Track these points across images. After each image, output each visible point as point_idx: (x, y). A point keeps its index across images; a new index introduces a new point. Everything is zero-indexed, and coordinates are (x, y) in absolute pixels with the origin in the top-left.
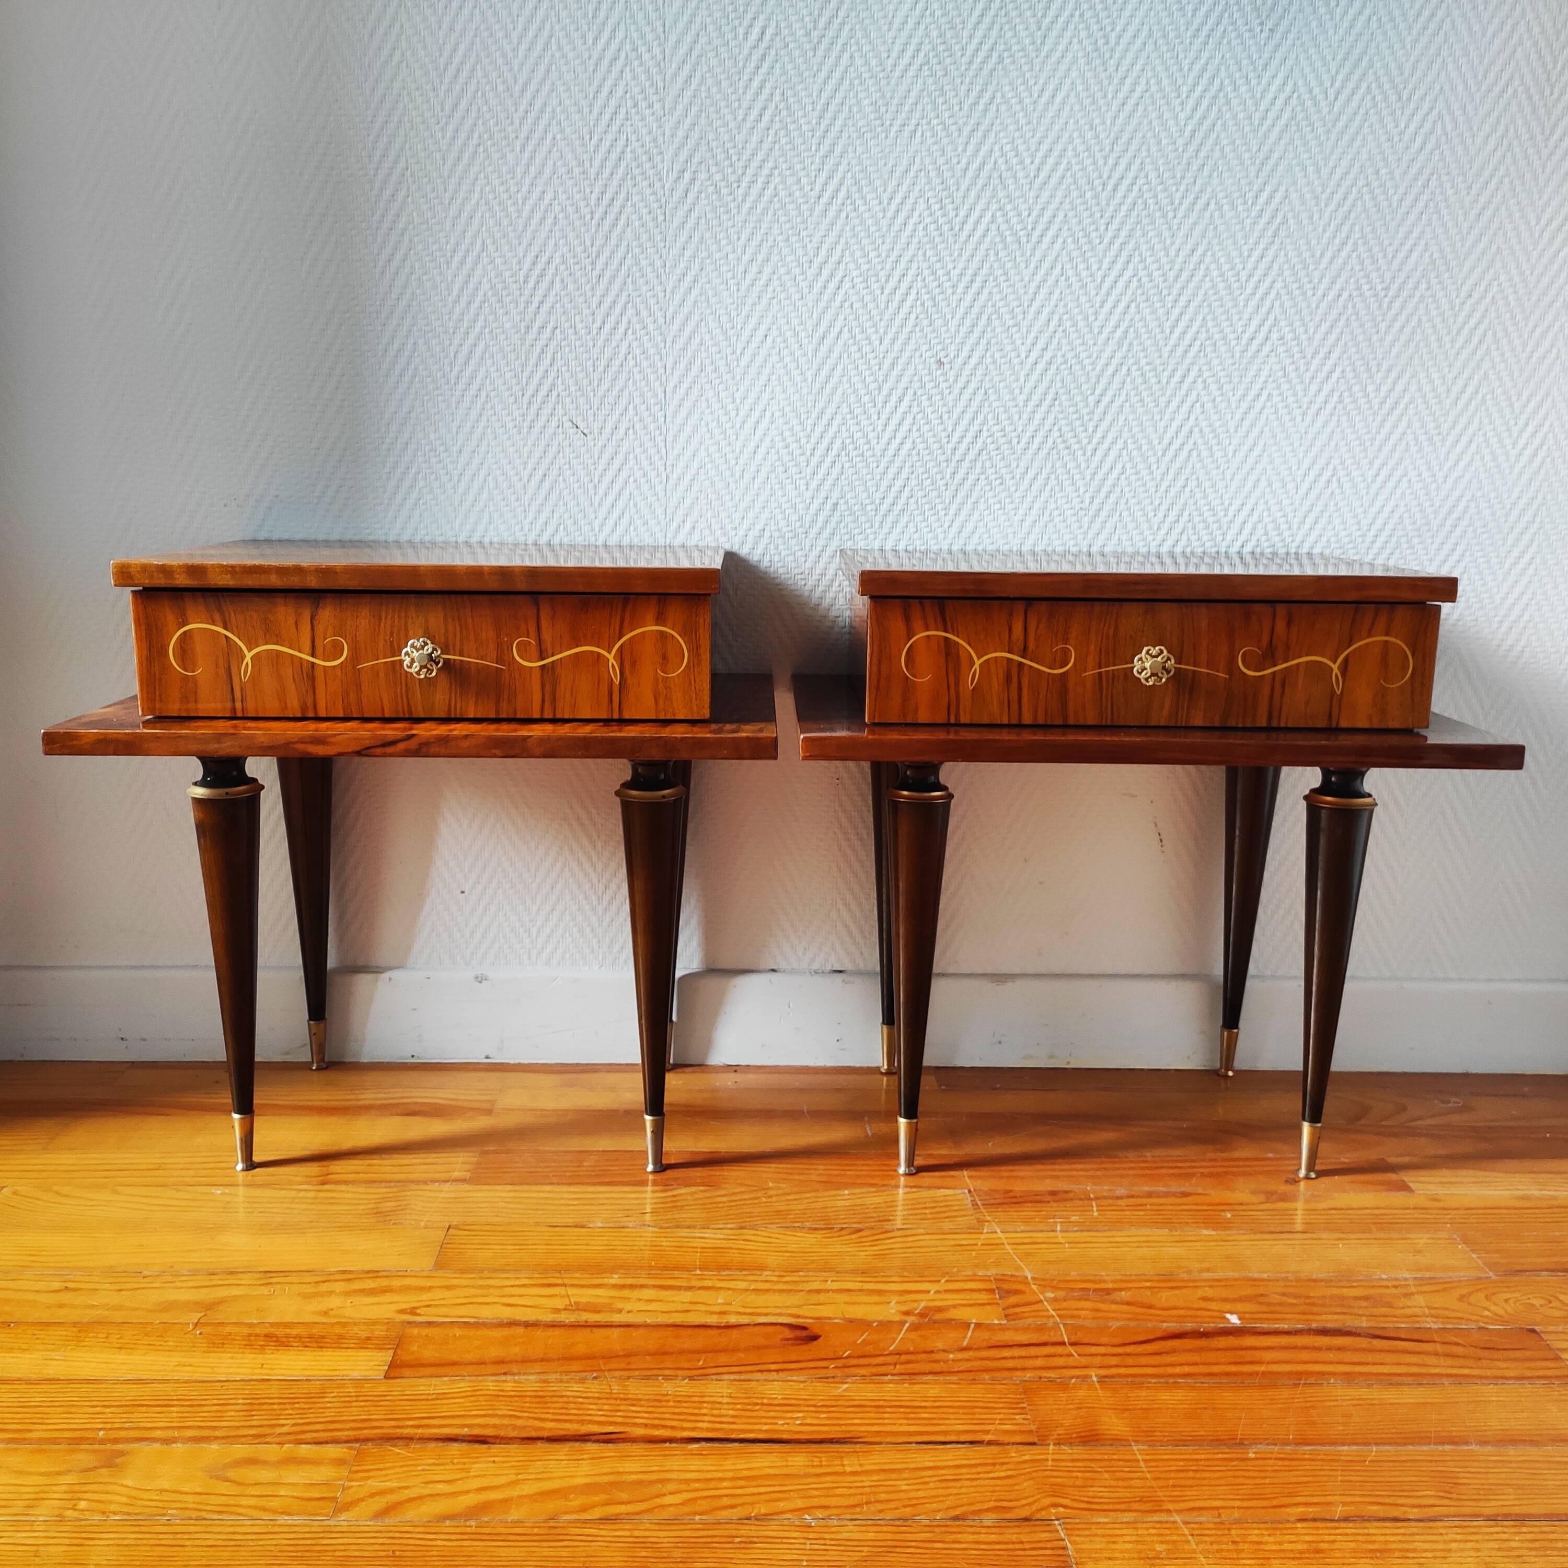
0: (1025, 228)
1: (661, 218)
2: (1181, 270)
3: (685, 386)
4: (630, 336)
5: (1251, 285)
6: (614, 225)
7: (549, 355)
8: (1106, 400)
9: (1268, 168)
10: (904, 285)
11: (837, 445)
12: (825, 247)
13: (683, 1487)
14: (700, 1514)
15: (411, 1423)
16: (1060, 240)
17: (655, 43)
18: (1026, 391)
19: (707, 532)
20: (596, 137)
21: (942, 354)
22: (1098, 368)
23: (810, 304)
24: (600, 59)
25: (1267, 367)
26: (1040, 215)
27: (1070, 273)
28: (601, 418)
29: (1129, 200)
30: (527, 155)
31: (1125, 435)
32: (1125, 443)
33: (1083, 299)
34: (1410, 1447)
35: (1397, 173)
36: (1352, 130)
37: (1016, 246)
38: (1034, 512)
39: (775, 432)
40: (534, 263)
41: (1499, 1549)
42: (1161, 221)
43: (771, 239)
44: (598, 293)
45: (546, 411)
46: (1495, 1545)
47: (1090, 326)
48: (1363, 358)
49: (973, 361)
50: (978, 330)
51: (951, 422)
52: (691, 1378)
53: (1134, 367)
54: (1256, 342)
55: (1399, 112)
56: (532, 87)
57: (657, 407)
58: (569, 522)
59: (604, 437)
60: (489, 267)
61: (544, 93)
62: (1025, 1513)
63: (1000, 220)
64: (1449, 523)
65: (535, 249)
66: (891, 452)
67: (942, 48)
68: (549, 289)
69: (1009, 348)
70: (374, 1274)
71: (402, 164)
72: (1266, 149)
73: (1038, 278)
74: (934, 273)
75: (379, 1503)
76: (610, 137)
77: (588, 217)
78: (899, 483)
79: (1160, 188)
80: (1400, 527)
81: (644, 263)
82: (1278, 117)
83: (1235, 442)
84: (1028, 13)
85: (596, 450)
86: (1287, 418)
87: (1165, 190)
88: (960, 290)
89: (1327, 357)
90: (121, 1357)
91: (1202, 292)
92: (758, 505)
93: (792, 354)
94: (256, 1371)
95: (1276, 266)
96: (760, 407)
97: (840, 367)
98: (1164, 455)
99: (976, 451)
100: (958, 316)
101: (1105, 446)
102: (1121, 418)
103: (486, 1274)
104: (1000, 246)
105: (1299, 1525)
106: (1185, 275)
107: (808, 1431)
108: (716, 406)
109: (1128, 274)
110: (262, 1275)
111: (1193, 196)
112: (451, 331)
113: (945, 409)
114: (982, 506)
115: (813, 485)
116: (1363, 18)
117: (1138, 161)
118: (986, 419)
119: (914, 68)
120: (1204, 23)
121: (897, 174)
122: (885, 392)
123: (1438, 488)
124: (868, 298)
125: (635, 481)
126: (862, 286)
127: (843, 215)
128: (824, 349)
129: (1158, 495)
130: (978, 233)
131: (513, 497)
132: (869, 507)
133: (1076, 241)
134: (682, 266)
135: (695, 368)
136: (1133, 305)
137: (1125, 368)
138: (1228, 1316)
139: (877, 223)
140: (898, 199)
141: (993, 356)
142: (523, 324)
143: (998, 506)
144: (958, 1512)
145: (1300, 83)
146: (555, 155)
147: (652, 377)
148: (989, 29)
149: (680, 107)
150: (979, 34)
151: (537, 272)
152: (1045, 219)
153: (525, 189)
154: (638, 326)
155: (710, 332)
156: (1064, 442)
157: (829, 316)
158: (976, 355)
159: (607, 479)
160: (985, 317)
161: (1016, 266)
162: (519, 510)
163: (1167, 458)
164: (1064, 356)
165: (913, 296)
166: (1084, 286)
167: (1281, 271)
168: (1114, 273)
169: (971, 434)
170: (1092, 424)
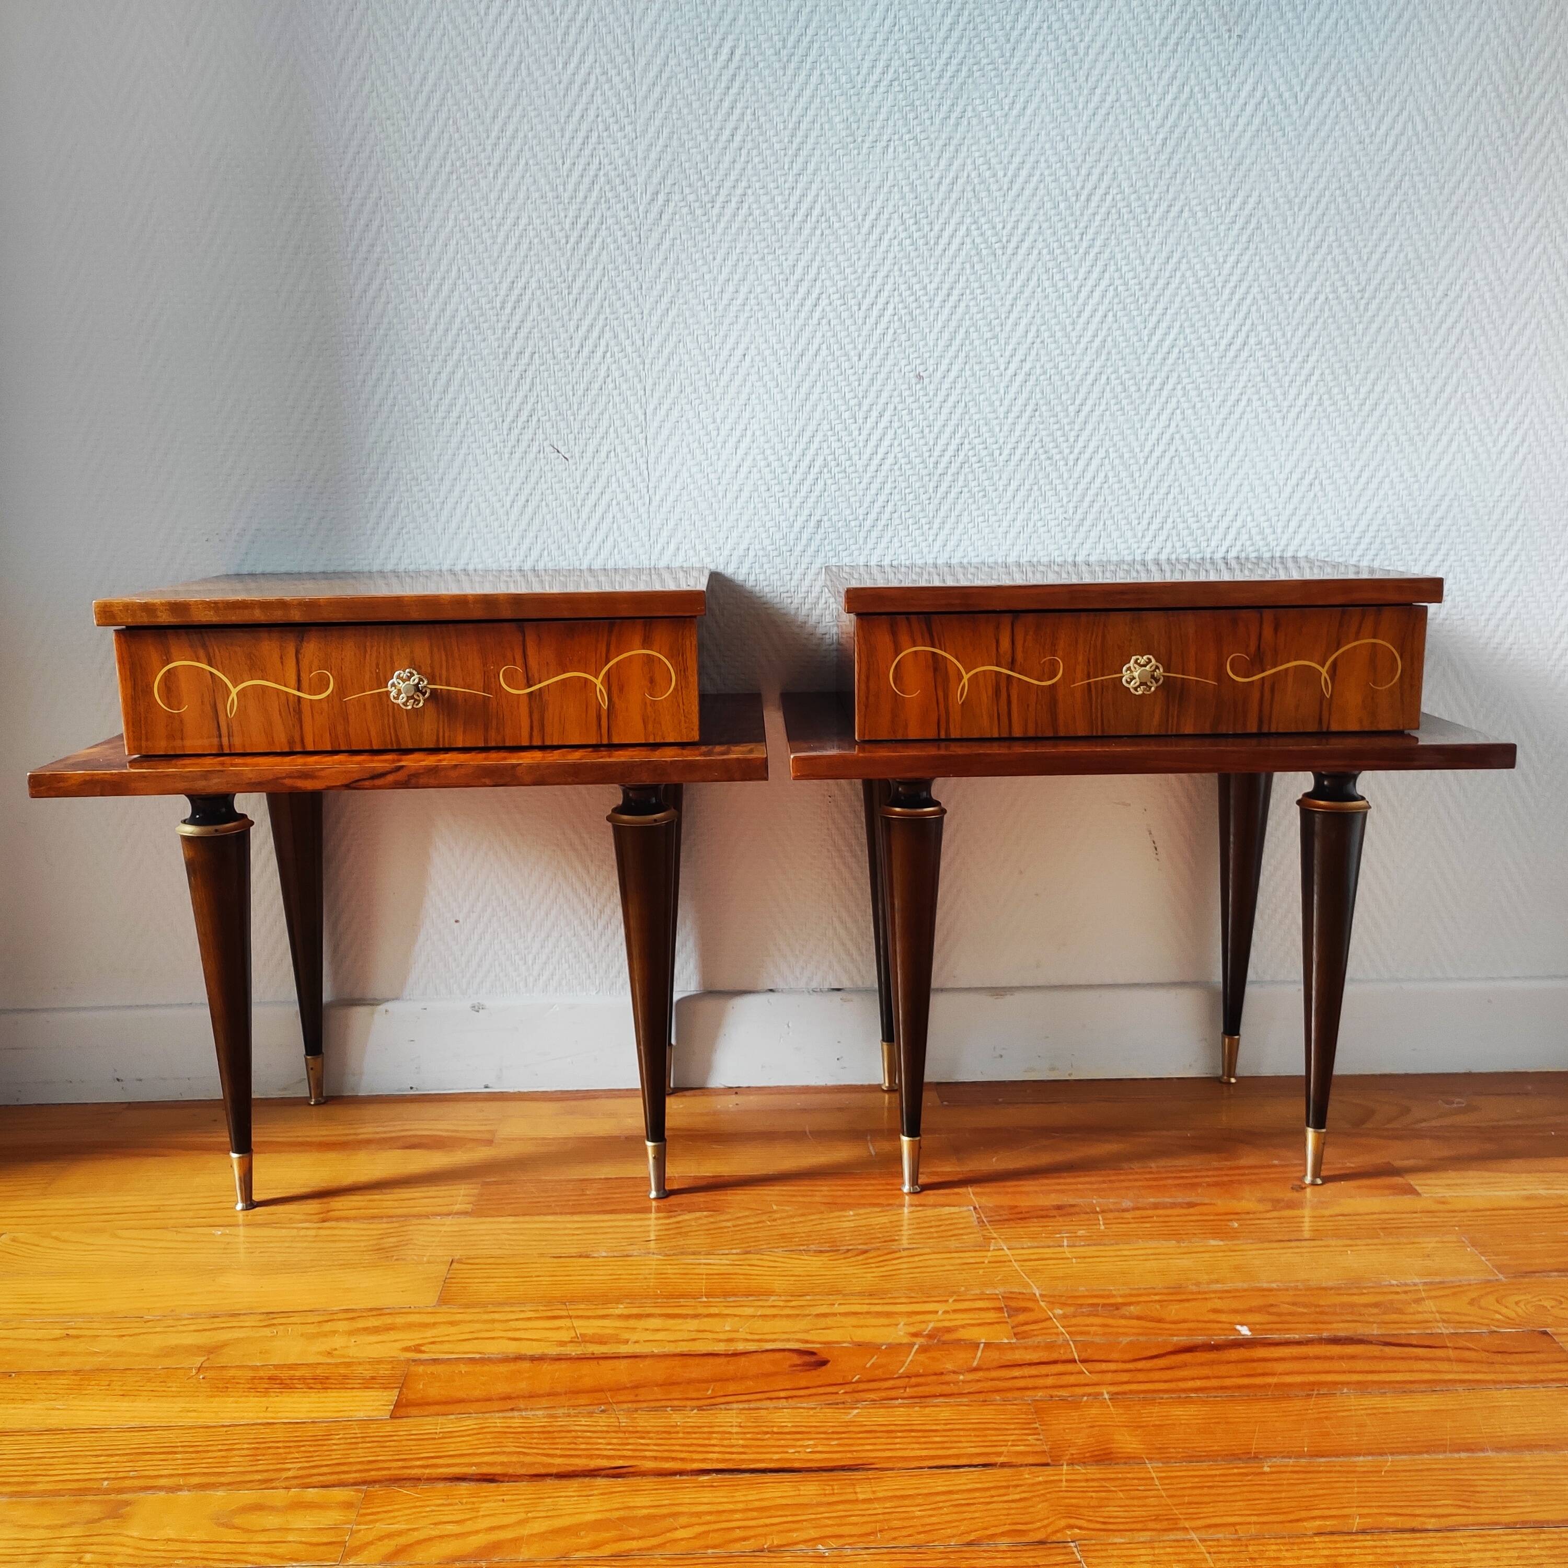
0: (1000, 241)
1: (636, 240)
2: (1157, 278)
3: (665, 407)
4: (609, 359)
5: (1227, 291)
6: (590, 249)
7: (528, 380)
8: (1086, 409)
9: (1240, 174)
10: (881, 301)
11: (819, 462)
12: (801, 264)
13: (694, 1520)
14: (714, 1547)
15: (418, 1463)
16: (1035, 252)
17: (626, 66)
18: (1006, 402)
19: (691, 553)
20: (568, 162)
21: (921, 368)
22: (1078, 378)
23: (788, 322)
24: (571, 83)
25: (1246, 373)
26: (1015, 227)
27: (1047, 284)
28: (582, 442)
29: (1103, 210)
30: (500, 181)
31: (1107, 443)
32: (1107, 451)
33: (1060, 309)
34: (1426, 1456)
35: (1370, 174)
36: (1323, 134)
37: (992, 258)
38: (1018, 523)
39: (756, 451)
40: (511, 289)
41: (1519, 1558)
42: (1136, 229)
43: (746, 258)
44: (576, 317)
45: (526, 437)
46: (1515, 1554)
47: (1067, 336)
48: (1340, 361)
49: (953, 374)
50: (957, 342)
51: (933, 435)
52: (700, 1408)
53: (1113, 376)
54: (1234, 348)
55: (1369, 115)
56: (503, 114)
57: (638, 430)
58: (553, 547)
60: (466, 294)
61: (515, 119)
62: (1039, 1536)
63: (975, 233)
64: (1432, 522)
65: (511, 275)
66: (873, 468)
67: (911, 63)
68: (526, 315)
69: (988, 360)
70: (378, 1312)
71: (375, 194)
72: (1238, 154)
73: (1015, 290)
74: (910, 288)
75: (388, 1546)
76: (582, 161)
77: (563, 241)
78: (882, 498)
79: (1133, 197)
80: (1383, 528)
81: (620, 285)
82: (1249, 124)
83: (1216, 447)
84: (997, 26)
85: (578, 474)
86: (1267, 422)
87: (1139, 198)
88: (937, 304)
89: (1305, 361)
90: (124, 1405)
91: (1178, 299)
92: (742, 524)
93: (771, 372)
94: (261, 1415)
95: (1251, 272)
96: (741, 427)
97: (819, 384)
98: (1146, 463)
99: (958, 464)
100: (936, 330)
101: (1087, 455)
102: (1102, 427)
103: (491, 1308)
104: (976, 259)
105: (1316, 1539)
106: (1161, 283)
107: (819, 1459)
108: (697, 427)
109: (1104, 283)
110: (262, 1317)
111: (1166, 204)
112: (429, 359)
113: (925, 423)
114: (965, 518)
115: (796, 503)
116: (1330, 22)
117: (1111, 171)
118: (966, 431)
119: (885, 83)
120: (1171, 32)
121: (871, 190)
122: (865, 408)
123: (1420, 489)
124: (845, 315)
125: (618, 504)
126: (839, 302)
127: (818, 232)
128: (803, 366)
129: (1141, 503)
130: (954, 247)
131: (496, 524)
132: (853, 524)
133: (1051, 252)
134: (659, 287)
135: (675, 389)
136: (1110, 314)
137: (1104, 377)
138: (1238, 1327)
139: (852, 240)
140: (872, 216)
141: (972, 369)
142: (501, 350)
143: (981, 519)
144: (972, 1537)
145: (1270, 88)
146: (528, 180)
147: (632, 400)
148: (958, 43)
149: (652, 130)
150: (948, 48)
151: (513, 298)
152: (1020, 231)
153: (499, 215)
154: (616, 349)
155: (688, 352)
156: (1046, 452)
157: (806, 334)
158: (956, 368)
159: (590, 502)
160: (962, 331)
161: (992, 278)
162: (503, 536)
163: (1149, 466)
164: (1042, 367)
165: (890, 311)
166: (1061, 297)
167: (1257, 276)
168: (1090, 283)
169: (952, 448)
170: (1073, 433)
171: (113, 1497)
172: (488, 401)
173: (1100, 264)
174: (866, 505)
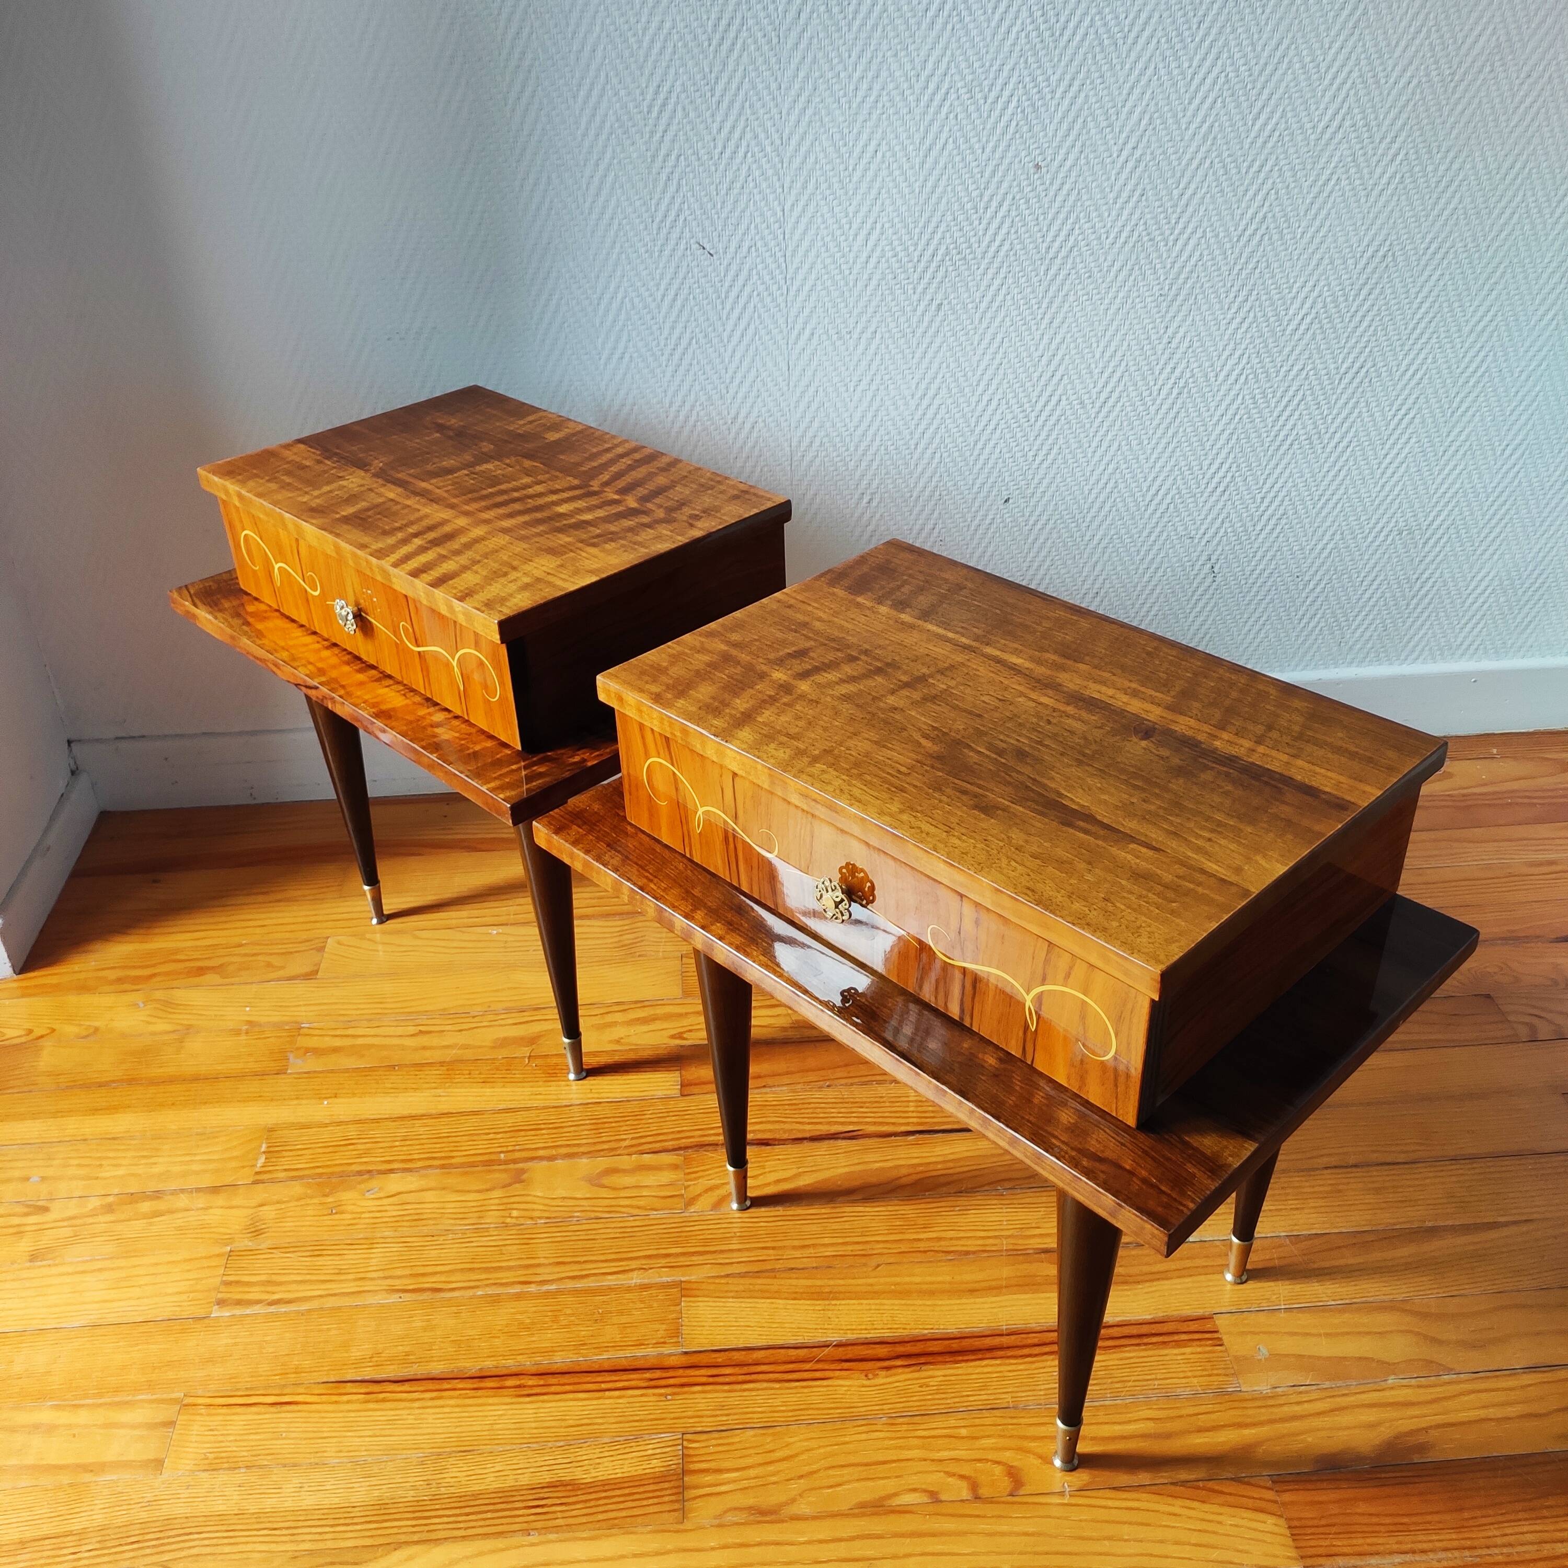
0: (1122, 31)
1: (775, 41)
2: (1266, 64)
3: (801, 204)
4: (749, 159)
5: (1329, 76)
6: (731, 50)
7: (675, 182)
8: (1189, 192)
10: (1006, 93)
11: (942, 251)
12: (932, 60)
16: (1155, 41)
18: (1116, 188)
19: (824, 337)
21: (1040, 158)
22: (1184, 163)
23: (918, 118)
25: (1338, 154)
26: (1137, 16)
27: (1162, 72)
28: (725, 239)
31: (1205, 224)
32: (1204, 232)
33: (1173, 97)
37: (1113, 48)
38: (1118, 301)
39: (885, 242)
40: (657, 93)
42: (1251, 17)
43: (880, 55)
44: (719, 119)
45: (674, 236)
46: (1455, 1179)
47: (1178, 122)
48: (1425, 141)
49: (1069, 163)
50: (1074, 133)
51: (1047, 222)
53: (1217, 160)
54: (1330, 130)
57: (777, 225)
58: (701, 336)
59: (729, 256)
60: (614, 99)
63: (1099, 23)
64: (1486, 287)
65: (657, 79)
66: (990, 254)
68: (671, 118)
69: (1102, 148)
70: (641, 1004)
73: (1132, 78)
74: (1034, 80)
77: (706, 44)
78: (997, 282)
80: (1443, 293)
81: (760, 86)
83: (1303, 224)
85: (722, 268)
86: (1352, 200)
88: (1058, 95)
89: (1393, 141)
91: (1284, 84)
92: (870, 310)
93: (900, 167)
95: (1354, 57)
96: (870, 221)
97: (945, 177)
98: (1238, 241)
99: (1068, 249)
100: (1056, 121)
101: (1186, 236)
102: (1202, 209)
104: (1098, 49)
105: (1325, 1172)
106: (1269, 68)
108: (830, 221)
109: (1216, 71)
112: (582, 163)
113: (1041, 211)
114: (1071, 298)
115: (920, 289)
118: (1078, 217)
122: (986, 199)
123: (1480, 258)
124: (972, 108)
125: (758, 295)
126: (966, 96)
127: (949, 27)
128: (930, 160)
129: (1231, 278)
130: (1078, 38)
131: (649, 317)
132: (970, 306)
133: (1169, 41)
134: (797, 86)
135: (811, 186)
136: (1220, 100)
137: (1208, 161)
139: (981, 33)
141: (1087, 158)
142: (649, 154)
143: (1085, 297)
147: (771, 197)
151: (659, 102)
152: (1141, 21)
153: (644, 19)
154: (756, 149)
155: (824, 151)
156: (1148, 234)
157: (935, 128)
158: (1072, 157)
159: (733, 294)
160: (1080, 120)
161: (1112, 68)
162: (655, 327)
163: (1241, 243)
164: (1152, 153)
165: (1014, 103)
166: (1175, 84)
167: (1358, 60)
168: (1203, 70)
169: (1063, 233)
170: (1175, 216)
171: (511, 1166)
172: (638, 203)
173: (1214, 51)
174: (982, 288)
